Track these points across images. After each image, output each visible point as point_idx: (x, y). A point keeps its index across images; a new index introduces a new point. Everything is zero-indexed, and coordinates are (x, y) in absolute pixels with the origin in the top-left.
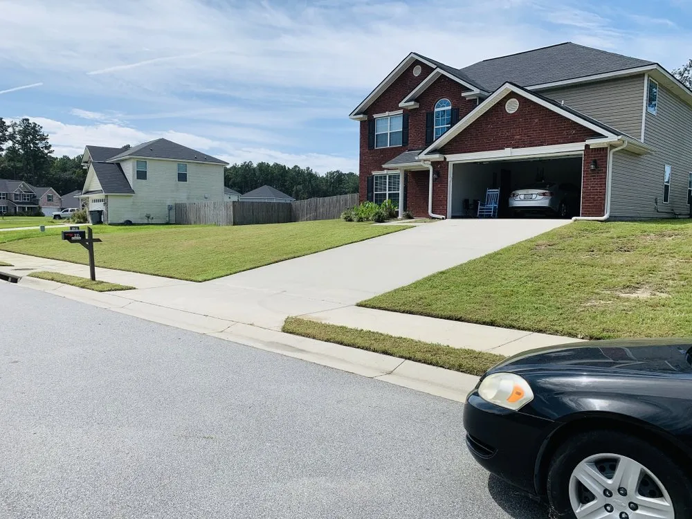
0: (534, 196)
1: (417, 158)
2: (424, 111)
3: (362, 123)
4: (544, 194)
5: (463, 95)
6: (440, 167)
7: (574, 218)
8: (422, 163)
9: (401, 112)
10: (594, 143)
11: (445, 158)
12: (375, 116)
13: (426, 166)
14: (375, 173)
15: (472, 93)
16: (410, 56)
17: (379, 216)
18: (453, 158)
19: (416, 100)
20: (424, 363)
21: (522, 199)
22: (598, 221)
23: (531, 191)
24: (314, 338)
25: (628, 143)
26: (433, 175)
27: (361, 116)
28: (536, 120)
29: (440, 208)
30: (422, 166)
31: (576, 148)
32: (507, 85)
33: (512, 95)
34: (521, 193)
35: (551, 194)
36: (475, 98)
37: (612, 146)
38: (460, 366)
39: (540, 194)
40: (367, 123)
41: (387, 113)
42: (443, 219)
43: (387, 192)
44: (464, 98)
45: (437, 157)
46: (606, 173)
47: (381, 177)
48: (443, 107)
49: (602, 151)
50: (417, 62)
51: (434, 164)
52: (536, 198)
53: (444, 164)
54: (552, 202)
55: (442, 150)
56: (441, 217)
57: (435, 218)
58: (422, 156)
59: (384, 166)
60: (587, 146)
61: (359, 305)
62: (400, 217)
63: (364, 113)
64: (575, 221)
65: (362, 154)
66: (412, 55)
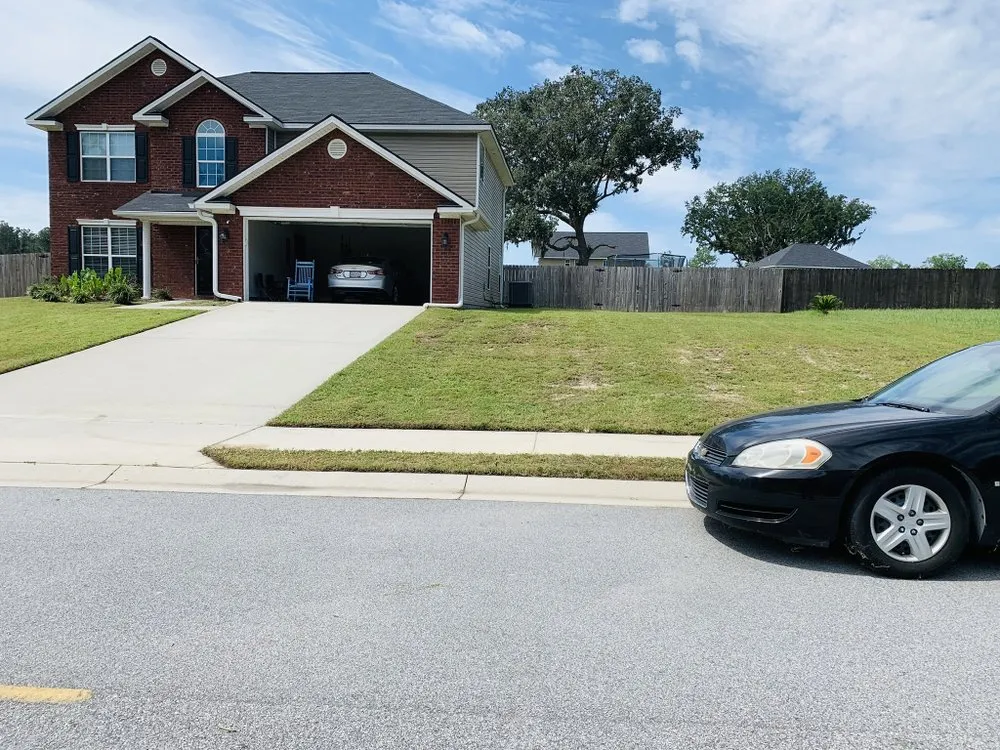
0: (363, 275)
1: (191, 206)
2: (178, 134)
3: (52, 134)
4: (376, 273)
5: (246, 119)
6: (230, 225)
7: (426, 305)
8: (198, 214)
9: (132, 127)
10: (445, 212)
11: (237, 211)
12: (79, 127)
13: (206, 219)
14: (82, 222)
15: (261, 119)
16: (147, 42)
17: (125, 294)
18: (250, 213)
19: (165, 113)
20: (492, 474)
21: (346, 276)
22: (453, 308)
23: (359, 267)
24: (299, 469)
25: (481, 218)
26: (219, 234)
27: (53, 123)
28: (372, 174)
29: (230, 284)
30: (198, 218)
31: (422, 216)
32: (332, 119)
33: (337, 133)
34: (346, 269)
35: (385, 273)
36: (263, 127)
37: (464, 218)
38: (540, 470)
39: (371, 272)
40: (64, 137)
41: (104, 126)
42: (239, 301)
43: (110, 256)
44: (247, 124)
45: (226, 208)
46: (458, 250)
47: (95, 230)
48: (211, 132)
49: (453, 223)
50: (157, 54)
51: (218, 217)
52: (364, 276)
53: (237, 219)
54: (386, 283)
55: (234, 198)
56: (236, 298)
57: (225, 300)
58: (201, 203)
59: (115, 212)
60: (436, 215)
61: (270, 424)
62: (146, 296)
63: (57, 118)
64: (428, 307)
65: (54, 188)
66: (150, 40)
